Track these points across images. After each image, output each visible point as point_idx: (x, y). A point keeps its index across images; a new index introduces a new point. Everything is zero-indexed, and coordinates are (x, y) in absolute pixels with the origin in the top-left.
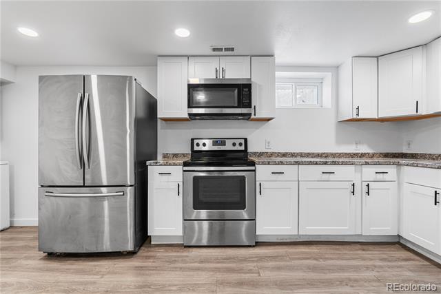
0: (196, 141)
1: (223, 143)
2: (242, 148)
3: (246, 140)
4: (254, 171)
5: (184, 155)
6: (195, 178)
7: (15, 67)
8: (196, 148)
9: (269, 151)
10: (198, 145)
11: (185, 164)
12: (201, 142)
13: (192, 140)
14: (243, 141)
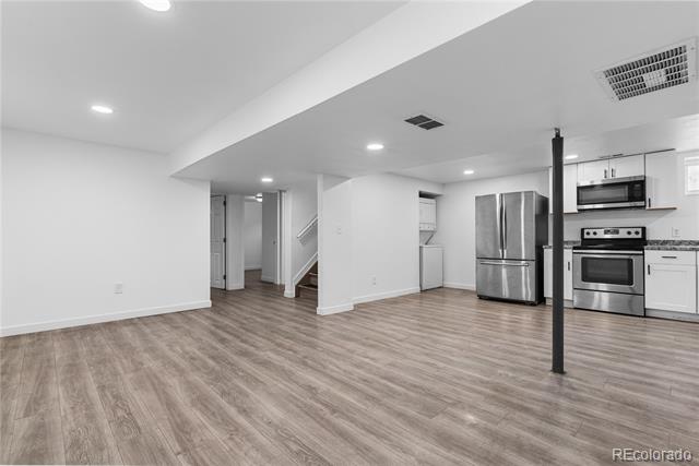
0: (586, 231)
1: (617, 232)
2: (640, 236)
3: (644, 229)
4: (643, 255)
5: (574, 242)
6: (583, 259)
7: (444, 185)
8: (586, 236)
9: (677, 239)
10: (588, 233)
11: (574, 248)
12: (591, 231)
13: (583, 230)
14: (640, 230)
